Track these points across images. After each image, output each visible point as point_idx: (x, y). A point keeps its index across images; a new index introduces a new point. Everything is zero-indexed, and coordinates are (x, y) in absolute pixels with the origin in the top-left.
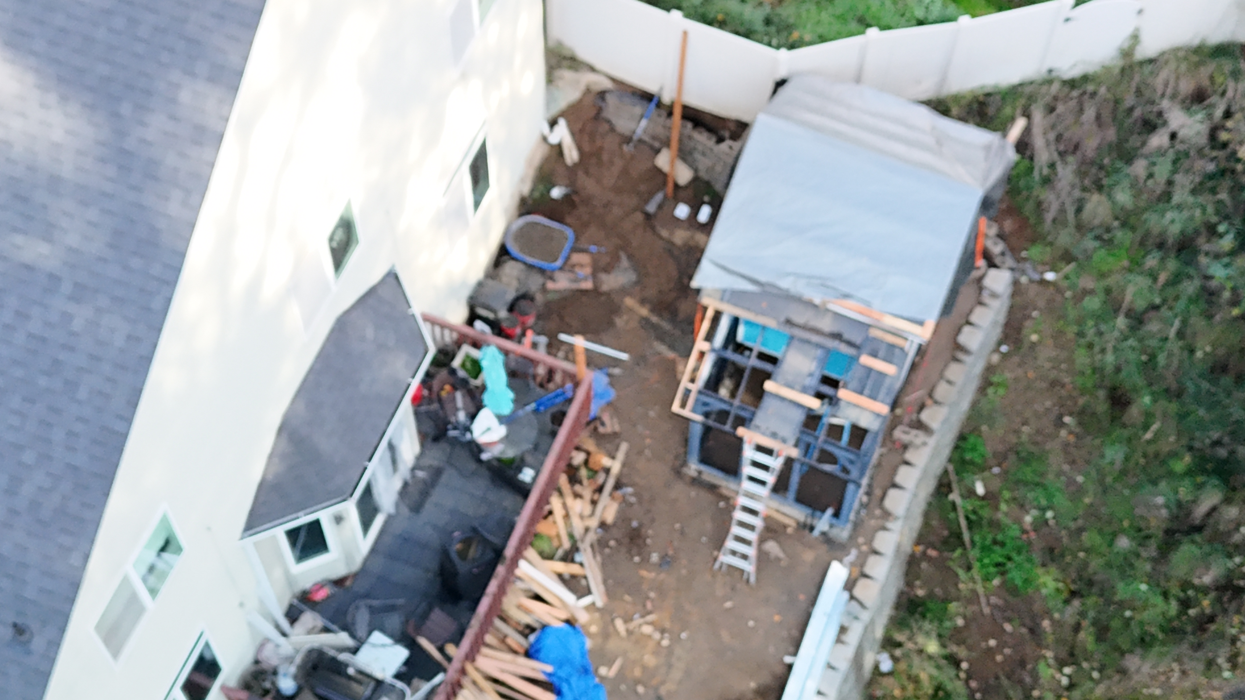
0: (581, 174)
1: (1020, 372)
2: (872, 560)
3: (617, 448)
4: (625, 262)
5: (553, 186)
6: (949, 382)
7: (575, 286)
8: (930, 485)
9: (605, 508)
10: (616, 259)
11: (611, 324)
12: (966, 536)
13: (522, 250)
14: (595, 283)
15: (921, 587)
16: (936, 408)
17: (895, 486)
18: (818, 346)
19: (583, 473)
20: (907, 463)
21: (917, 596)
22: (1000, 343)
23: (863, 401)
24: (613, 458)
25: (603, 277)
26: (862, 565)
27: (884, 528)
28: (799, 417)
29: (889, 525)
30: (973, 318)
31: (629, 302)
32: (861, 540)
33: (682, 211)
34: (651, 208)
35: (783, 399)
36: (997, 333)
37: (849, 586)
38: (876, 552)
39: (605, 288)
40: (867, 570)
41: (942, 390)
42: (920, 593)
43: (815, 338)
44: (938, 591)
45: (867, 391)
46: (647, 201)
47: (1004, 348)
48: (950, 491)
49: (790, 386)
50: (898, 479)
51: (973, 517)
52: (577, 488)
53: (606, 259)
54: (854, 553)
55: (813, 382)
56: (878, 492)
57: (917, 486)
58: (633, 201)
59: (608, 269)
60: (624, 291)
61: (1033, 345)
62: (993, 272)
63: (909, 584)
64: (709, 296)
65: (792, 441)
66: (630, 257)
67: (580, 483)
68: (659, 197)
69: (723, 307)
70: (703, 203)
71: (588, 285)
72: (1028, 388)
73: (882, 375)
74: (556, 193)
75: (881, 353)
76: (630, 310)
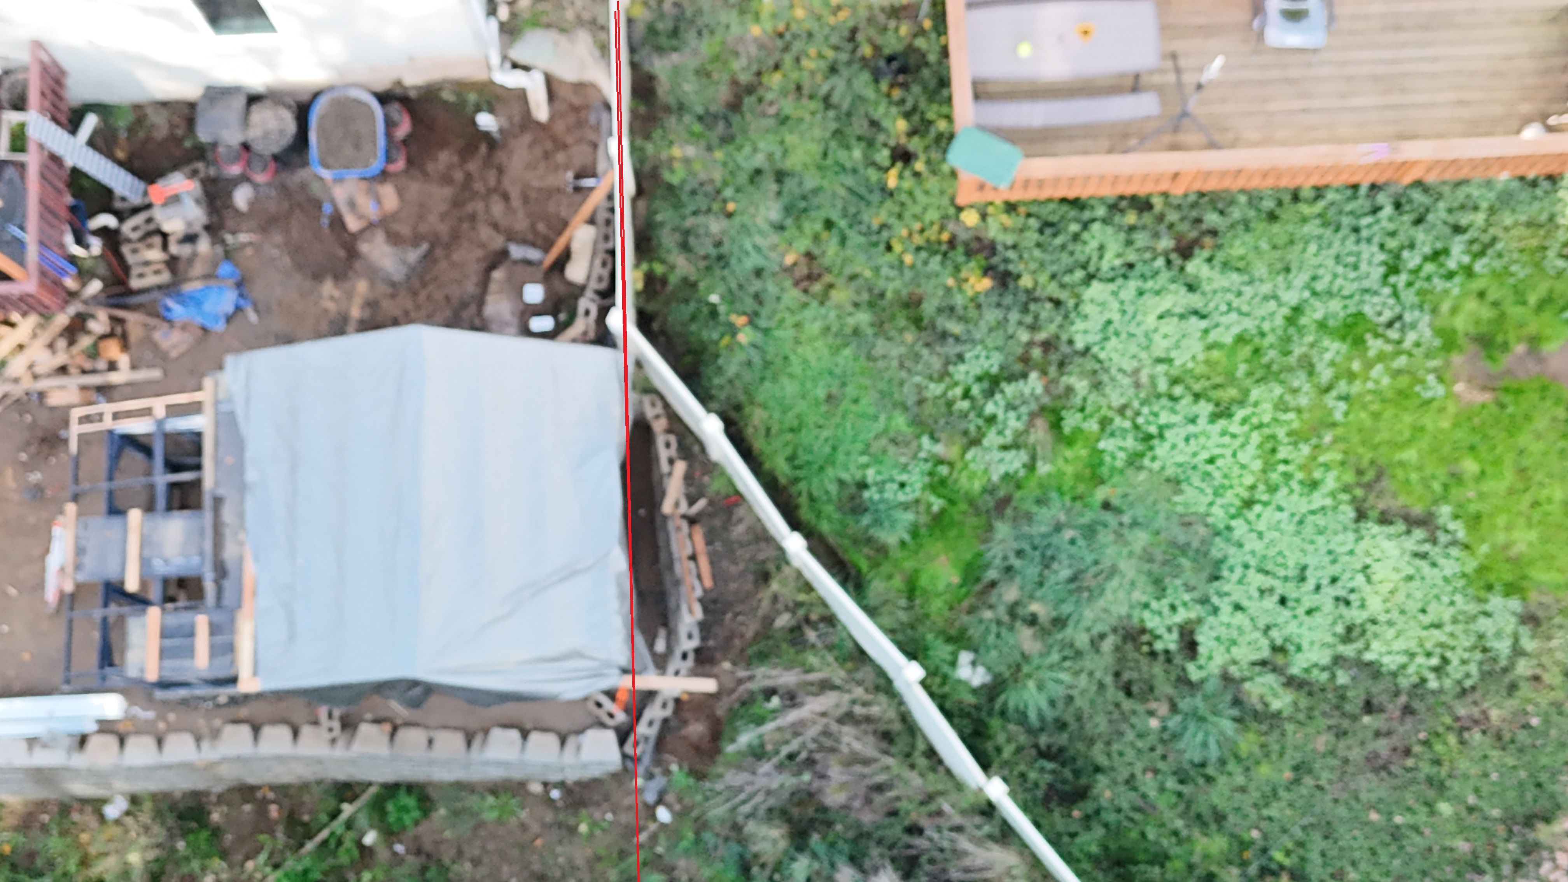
0: (527, 138)
1: (535, 828)
2: (149, 742)
3: (150, 366)
4: (413, 256)
5: (491, 111)
6: (430, 742)
8: (342, 775)
9: (62, 388)
10: (416, 241)
11: (317, 277)
12: (310, 846)
13: (322, 118)
14: (363, 231)
15: (222, 813)
17: (256, 729)
18: (201, 555)
20: (296, 733)
21: (209, 813)
23: (153, 643)
24: (134, 367)
25: (380, 237)
26: (138, 733)
27: (198, 739)
28: (111, 572)
29: (205, 744)
30: (535, 737)
31: (362, 287)
32: (172, 717)
33: (534, 293)
34: (517, 251)
35: (124, 541)
36: (571, 776)
37: (106, 727)
38: (160, 742)
39: (364, 247)
40: (131, 742)
41: (412, 737)
42: (215, 817)
43: (208, 546)
44: (229, 838)
45: (168, 642)
46: (524, 242)
47: (555, 794)
48: (351, 801)
49: (144, 543)
50: (267, 731)
51: (332, 844)
52: (62, 343)
53: (405, 230)
54: (150, 715)
55: (160, 568)
56: (244, 712)
58: (521, 224)
59: (394, 238)
60: (373, 274)
62: (610, 737)
63: (221, 799)
66: (426, 258)
67: (72, 342)
68: (534, 254)
69: (208, 408)
70: (555, 315)
71: (353, 224)
72: (523, 847)
73: (190, 652)
74: (486, 121)
75: (219, 639)
76: (349, 295)
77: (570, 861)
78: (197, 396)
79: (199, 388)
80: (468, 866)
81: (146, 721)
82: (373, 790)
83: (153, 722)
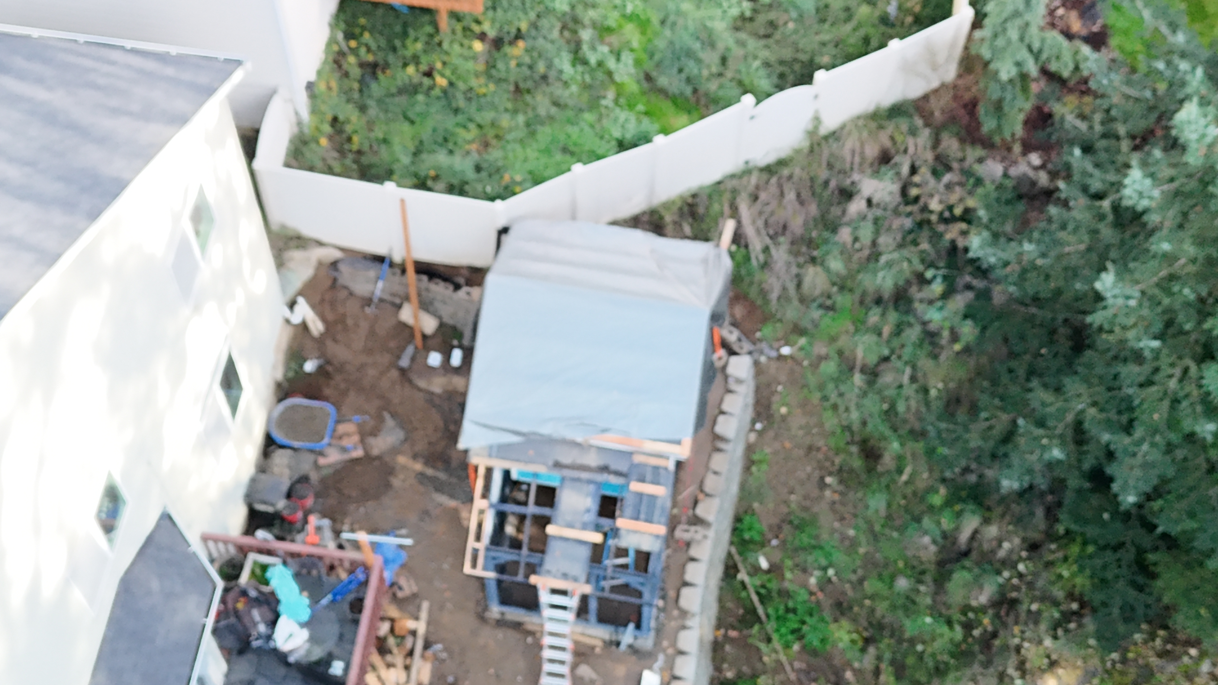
0: (329, 343)
1: (777, 445)
2: (680, 661)
3: (419, 608)
4: (390, 422)
5: (305, 360)
6: (716, 473)
7: (346, 457)
8: (719, 571)
9: (418, 672)
10: (380, 420)
11: (388, 486)
12: (760, 611)
13: (287, 436)
14: (365, 449)
15: (730, 670)
16: (708, 500)
17: (686, 584)
18: (590, 482)
19: (391, 641)
20: (693, 559)
21: (727, 679)
22: (753, 422)
23: (641, 525)
24: (417, 618)
25: (371, 441)
26: (672, 668)
27: (684, 627)
28: (585, 553)
29: (689, 623)
30: (725, 407)
31: (402, 460)
32: (665, 643)
33: (435, 359)
34: (404, 362)
35: (566, 540)
36: (749, 414)
38: (681, 653)
39: (375, 452)
40: (678, 672)
41: (710, 483)
42: (730, 675)
43: (585, 475)
44: (745, 669)
45: (642, 516)
46: (399, 357)
47: (758, 426)
48: (738, 571)
49: (570, 526)
50: (688, 577)
51: (763, 591)
52: (389, 658)
53: (371, 423)
54: (661, 658)
55: (592, 517)
56: (672, 593)
57: (707, 578)
58: (385, 359)
59: (374, 432)
60: (395, 451)
61: (784, 418)
62: (733, 359)
63: (718, 669)
64: (478, 455)
65: (583, 578)
66: (393, 415)
67: (390, 652)
68: (410, 350)
69: (492, 462)
70: (453, 347)
71: (359, 453)
72: (788, 458)
73: (653, 498)
74: (309, 366)
75: (649, 477)
76: (404, 468)
77: (801, 428)
78: (481, 472)
79: (476, 469)
80: (793, 497)
81: (665, 662)
82: (733, 550)
83: (666, 655)
